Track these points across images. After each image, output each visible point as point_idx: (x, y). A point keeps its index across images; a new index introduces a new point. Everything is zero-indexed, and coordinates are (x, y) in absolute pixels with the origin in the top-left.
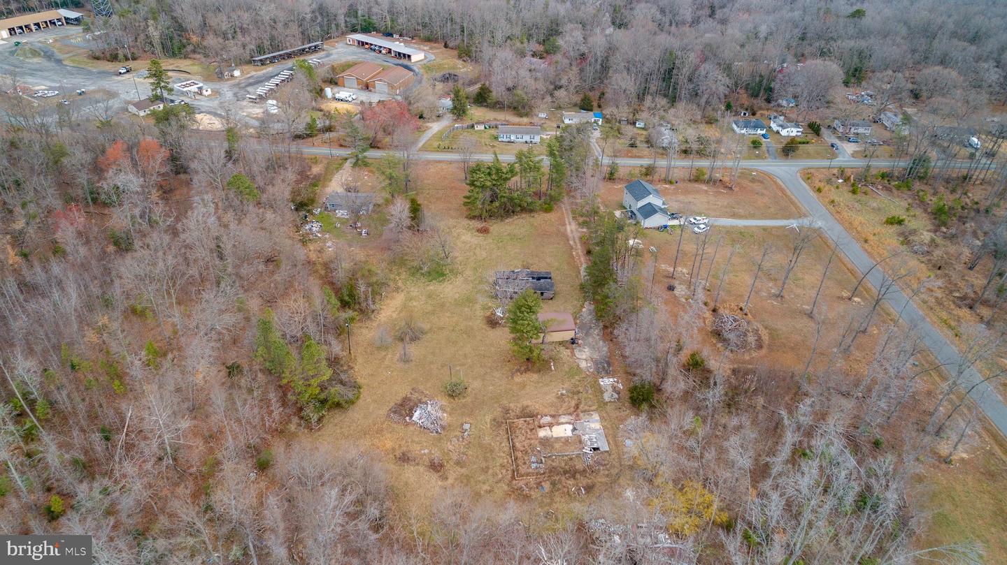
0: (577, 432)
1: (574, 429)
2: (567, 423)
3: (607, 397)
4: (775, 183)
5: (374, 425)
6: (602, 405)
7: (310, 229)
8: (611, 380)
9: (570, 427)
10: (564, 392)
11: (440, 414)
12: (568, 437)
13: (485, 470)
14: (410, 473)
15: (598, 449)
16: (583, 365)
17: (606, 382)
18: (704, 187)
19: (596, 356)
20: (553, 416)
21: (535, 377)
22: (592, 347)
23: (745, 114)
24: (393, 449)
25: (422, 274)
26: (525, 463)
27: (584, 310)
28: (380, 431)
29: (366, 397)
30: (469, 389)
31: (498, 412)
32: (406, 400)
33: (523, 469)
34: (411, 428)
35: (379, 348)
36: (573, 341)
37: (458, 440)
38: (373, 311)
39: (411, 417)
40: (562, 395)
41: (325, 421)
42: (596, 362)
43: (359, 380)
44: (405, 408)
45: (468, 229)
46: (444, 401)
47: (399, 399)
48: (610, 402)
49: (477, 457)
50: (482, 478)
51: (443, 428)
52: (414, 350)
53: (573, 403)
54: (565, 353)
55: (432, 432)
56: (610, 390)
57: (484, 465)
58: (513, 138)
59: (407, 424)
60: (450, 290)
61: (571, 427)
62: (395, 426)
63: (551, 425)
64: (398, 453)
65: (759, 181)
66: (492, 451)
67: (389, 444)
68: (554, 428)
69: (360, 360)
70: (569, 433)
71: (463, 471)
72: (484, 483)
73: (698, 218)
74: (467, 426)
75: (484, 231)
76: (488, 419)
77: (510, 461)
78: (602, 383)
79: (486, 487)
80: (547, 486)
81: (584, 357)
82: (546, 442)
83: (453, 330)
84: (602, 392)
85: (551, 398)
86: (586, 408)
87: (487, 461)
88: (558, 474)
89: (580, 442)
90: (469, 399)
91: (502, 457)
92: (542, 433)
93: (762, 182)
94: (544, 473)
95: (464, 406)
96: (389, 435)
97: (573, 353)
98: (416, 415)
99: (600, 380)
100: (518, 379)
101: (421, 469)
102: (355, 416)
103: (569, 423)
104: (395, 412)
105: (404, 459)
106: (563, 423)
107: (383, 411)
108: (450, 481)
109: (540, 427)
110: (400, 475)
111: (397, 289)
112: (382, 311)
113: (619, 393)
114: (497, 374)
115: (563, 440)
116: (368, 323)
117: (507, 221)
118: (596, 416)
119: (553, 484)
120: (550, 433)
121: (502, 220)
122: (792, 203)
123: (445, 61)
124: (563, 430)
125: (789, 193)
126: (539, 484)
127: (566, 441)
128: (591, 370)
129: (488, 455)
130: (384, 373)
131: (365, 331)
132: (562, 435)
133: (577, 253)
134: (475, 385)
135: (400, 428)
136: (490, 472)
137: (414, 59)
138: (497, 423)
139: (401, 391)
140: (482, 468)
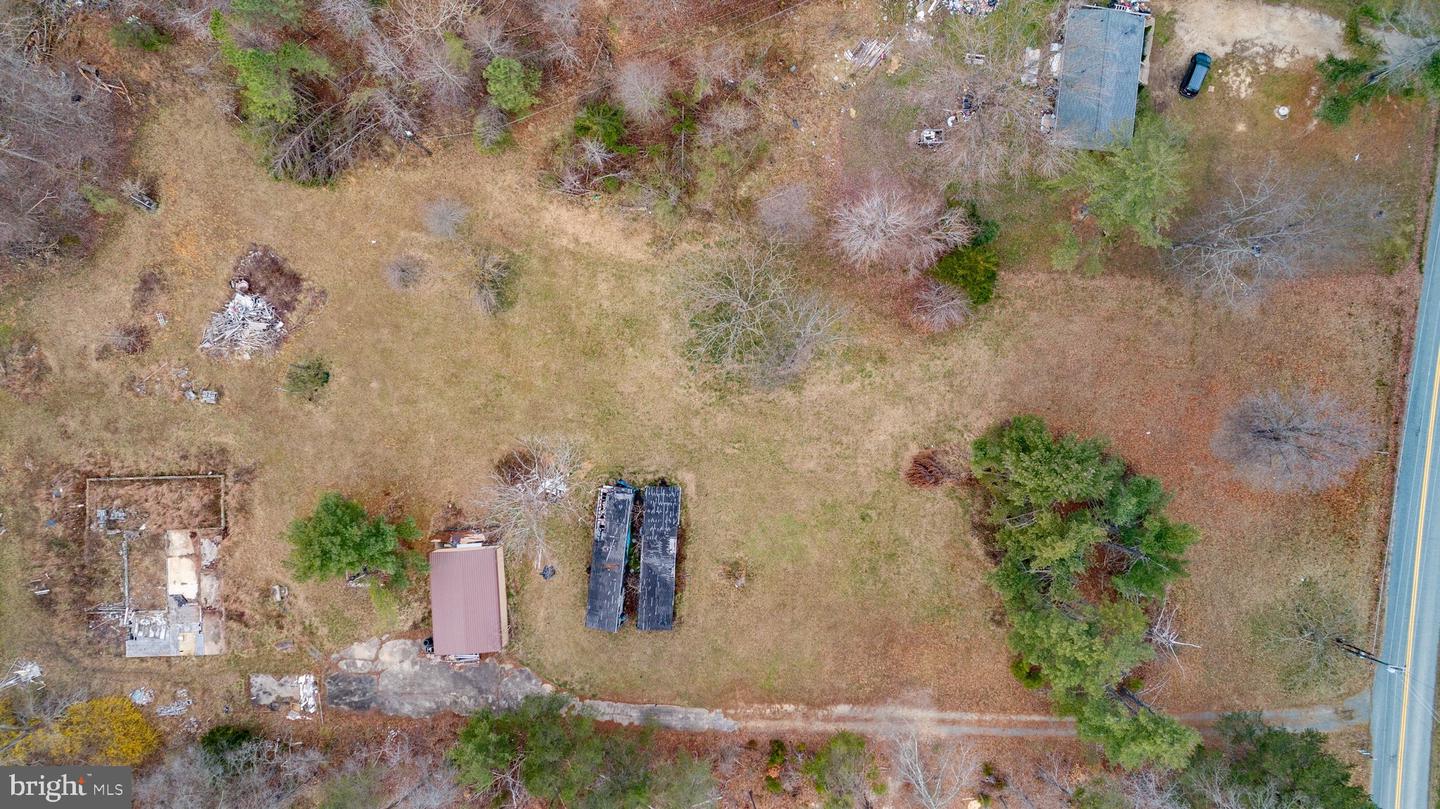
0: (174, 605)
1: (182, 601)
2: (199, 589)
3: (261, 681)
6: (243, 665)
8: (311, 702)
9: (190, 592)
11: (248, 346)
12: (165, 585)
13: (110, 425)
15: (132, 637)
16: (361, 652)
17: (304, 689)
19: (384, 683)
20: (215, 565)
22: (414, 682)
24: (175, 262)
25: (723, 304)
26: (110, 498)
27: (552, 687)
28: (223, 235)
29: (306, 200)
30: (310, 406)
32: (296, 280)
33: (99, 493)
34: (220, 293)
39: (245, 292)
40: (274, 592)
42: (367, 679)
44: (269, 278)
45: (937, 429)
47: (299, 265)
48: (249, 686)
50: (96, 420)
51: (215, 352)
54: (403, 620)
56: (285, 693)
57: (122, 425)
60: (654, 370)
61: (190, 595)
62: (230, 262)
63: (196, 557)
64: (165, 271)
66: (152, 441)
67: (189, 253)
68: (188, 563)
70: (174, 589)
71: (115, 388)
72: (83, 422)
74: (211, 397)
75: (924, 473)
76: (229, 440)
77: (119, 472)
78: (302, 679)
80: (59, 531)
81: (385, 657)
82: (156, 542)
84: (278, 674)
85: (266, 568)
87: (130, 431)
88: (81, 553)
89: (152, 607)
90: (287, 403)
91: (130, 457)
92: (178, 540)
94: (83, 529)
95: (269, 394)
97: (401, 636)
98: (247, 301)
99: (312, 679)
101: (125, 314)
103: (199, 594)
105: (151, 283)
106: (200, 581)
107: (268, 236)
108: (95, 365)
109: (193, 535)
110: (120, 277)
113: (272, 708)
114: (348, 464)
115: (161, 575)
118: (211, 649)
120: (178, 553)
124: (182, 577)
126: (59, 517)
127: (157, 581)
128: (341, 666)
129: (145, 434)
130: (375, 231)
132: (171, 576)
133: (788, 715)
135: (225, 270)
138: (215, 454)
139: (317, 271)
140: (116, 421)
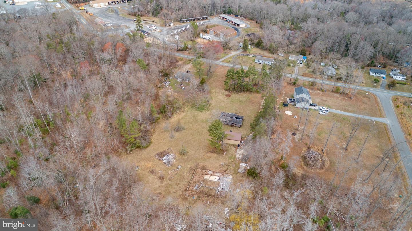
0: (219, 180)
1: (219, 179)
2: (218, 176)
3: (240, 171)
4: (376, 99)
5: (149, 157)
6: (236, 173)
7: (165, 84)
8: (246, 164)
10: (223, 164)
11: (173, 160)
12: (215, 181)
13: (177, 185)
14: (151, 177)
15: (224, 189)
16: (238, 156)
17: (243, 165)
18: (338, 95)
19: (245, 154)
20: (213, 172)
21: (215, 155)
22: (245, 150)
23: (380, 67)
24: (150, 167)
25: (196, 108)
26: (193, 186)
27: (251, 135)
28: (149, 160)
29: (151, 147)
30: (189, 154)
31: (194, 165)
32: (164, 151)
33: (191, 188)
34: (161, 162)
35: (165, 131)
36: (239, 146)
37: (174, 171)
38: (171, 117)
39: (162, 158)
40: (222, 165)
41: (133, 151)
42: (243, 156)
43: (152, 140)
44: (162, 154)
45: (223, 94)
46: (177, 156)
47: (162, 150)
48: (240, 173)
49: (177, 179)
50: (175, 187)
51: (171, 165)
52: (177, 134)
53: (225, 169)
54: (233, 149)
55: (167, 165)
56: (243, 168)
57: (178, 183)
58: (261, 62)
59: (160, 160)
60: (202, 115)
61: (218, 178)
62: (155, 160)
63: (211, 175)
64: (151, 170)
65: (368, 97)
66: (184, 178)
67: (150, 165)
68: (211, 177)
69: (156, 134)
70: (216, 180)
71: (170, 182)
72: (174, 189)
73: (324, 108)
74: (180, 167)
75: (228, 96)
76: (189, 166)
77: (188, 184)
78: (241, 165)
79: (174, 191)
80: (196, 197)
81: (240, 153)
82: (205, 181)
83: (195, 131)
84: (239, 168)
85: (217, 165)
86: (228, 172)
87: (180, 181)
88: (202, 194)
89: (219, 185)
90: (186, 157)
91: (186, 182)
92: (206, 177)
93: (369, 98)
94: (198, 192)
95: (183, 159)
96: (152, 162)
97: (236, 150)
98: (165, 158)
99: (241, 163)
100: (209, 154)
101: (156, 177)
102: (145, 153)
103: (219, 176)
104: (158, 155)
105: (152, 172)
106: (216, 176)
107: (154, 154)
108: (163, 185)
109: (206, 174)
110: (147, 177)
111: (183, 111)
112: (174, 118)
113: (245, 170)
114: (202, 151)
115: (212, 182)
116: (166, 121)
117: (240, 94)
118: (231, 177)
119: (198, 197)
120: (209, 178)
121: (238, 93)
122: (380, 110)
123: (253, 28)
124: (214, 178)
125: (380, 105)
126: (193, 195)
127: (213, 183)
128: (240, 159)
129: (182, 179)
130: (162, 140)
131: (164, 124)
132: (213, 180)
134: (192, 152)
135: (157, 161)
136: (179, 185)
137: (241, 26)
138: (191, 169)
139: (164, 148)
140: (177, 183)
